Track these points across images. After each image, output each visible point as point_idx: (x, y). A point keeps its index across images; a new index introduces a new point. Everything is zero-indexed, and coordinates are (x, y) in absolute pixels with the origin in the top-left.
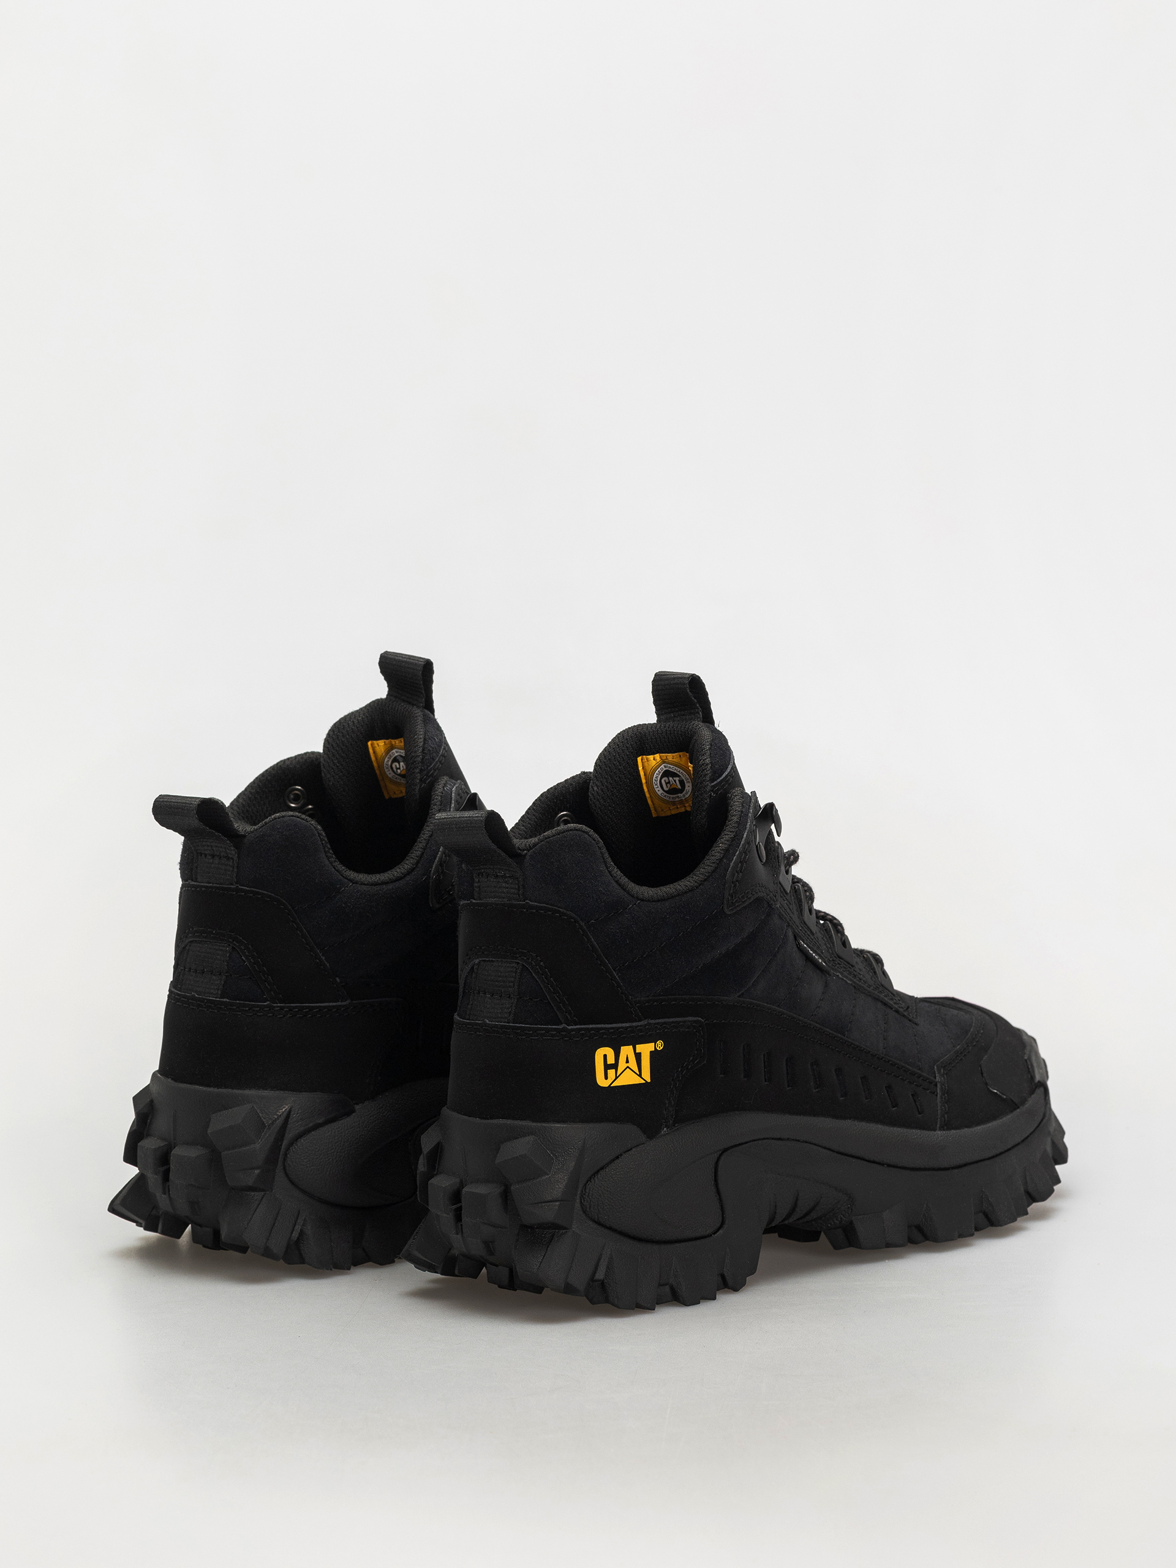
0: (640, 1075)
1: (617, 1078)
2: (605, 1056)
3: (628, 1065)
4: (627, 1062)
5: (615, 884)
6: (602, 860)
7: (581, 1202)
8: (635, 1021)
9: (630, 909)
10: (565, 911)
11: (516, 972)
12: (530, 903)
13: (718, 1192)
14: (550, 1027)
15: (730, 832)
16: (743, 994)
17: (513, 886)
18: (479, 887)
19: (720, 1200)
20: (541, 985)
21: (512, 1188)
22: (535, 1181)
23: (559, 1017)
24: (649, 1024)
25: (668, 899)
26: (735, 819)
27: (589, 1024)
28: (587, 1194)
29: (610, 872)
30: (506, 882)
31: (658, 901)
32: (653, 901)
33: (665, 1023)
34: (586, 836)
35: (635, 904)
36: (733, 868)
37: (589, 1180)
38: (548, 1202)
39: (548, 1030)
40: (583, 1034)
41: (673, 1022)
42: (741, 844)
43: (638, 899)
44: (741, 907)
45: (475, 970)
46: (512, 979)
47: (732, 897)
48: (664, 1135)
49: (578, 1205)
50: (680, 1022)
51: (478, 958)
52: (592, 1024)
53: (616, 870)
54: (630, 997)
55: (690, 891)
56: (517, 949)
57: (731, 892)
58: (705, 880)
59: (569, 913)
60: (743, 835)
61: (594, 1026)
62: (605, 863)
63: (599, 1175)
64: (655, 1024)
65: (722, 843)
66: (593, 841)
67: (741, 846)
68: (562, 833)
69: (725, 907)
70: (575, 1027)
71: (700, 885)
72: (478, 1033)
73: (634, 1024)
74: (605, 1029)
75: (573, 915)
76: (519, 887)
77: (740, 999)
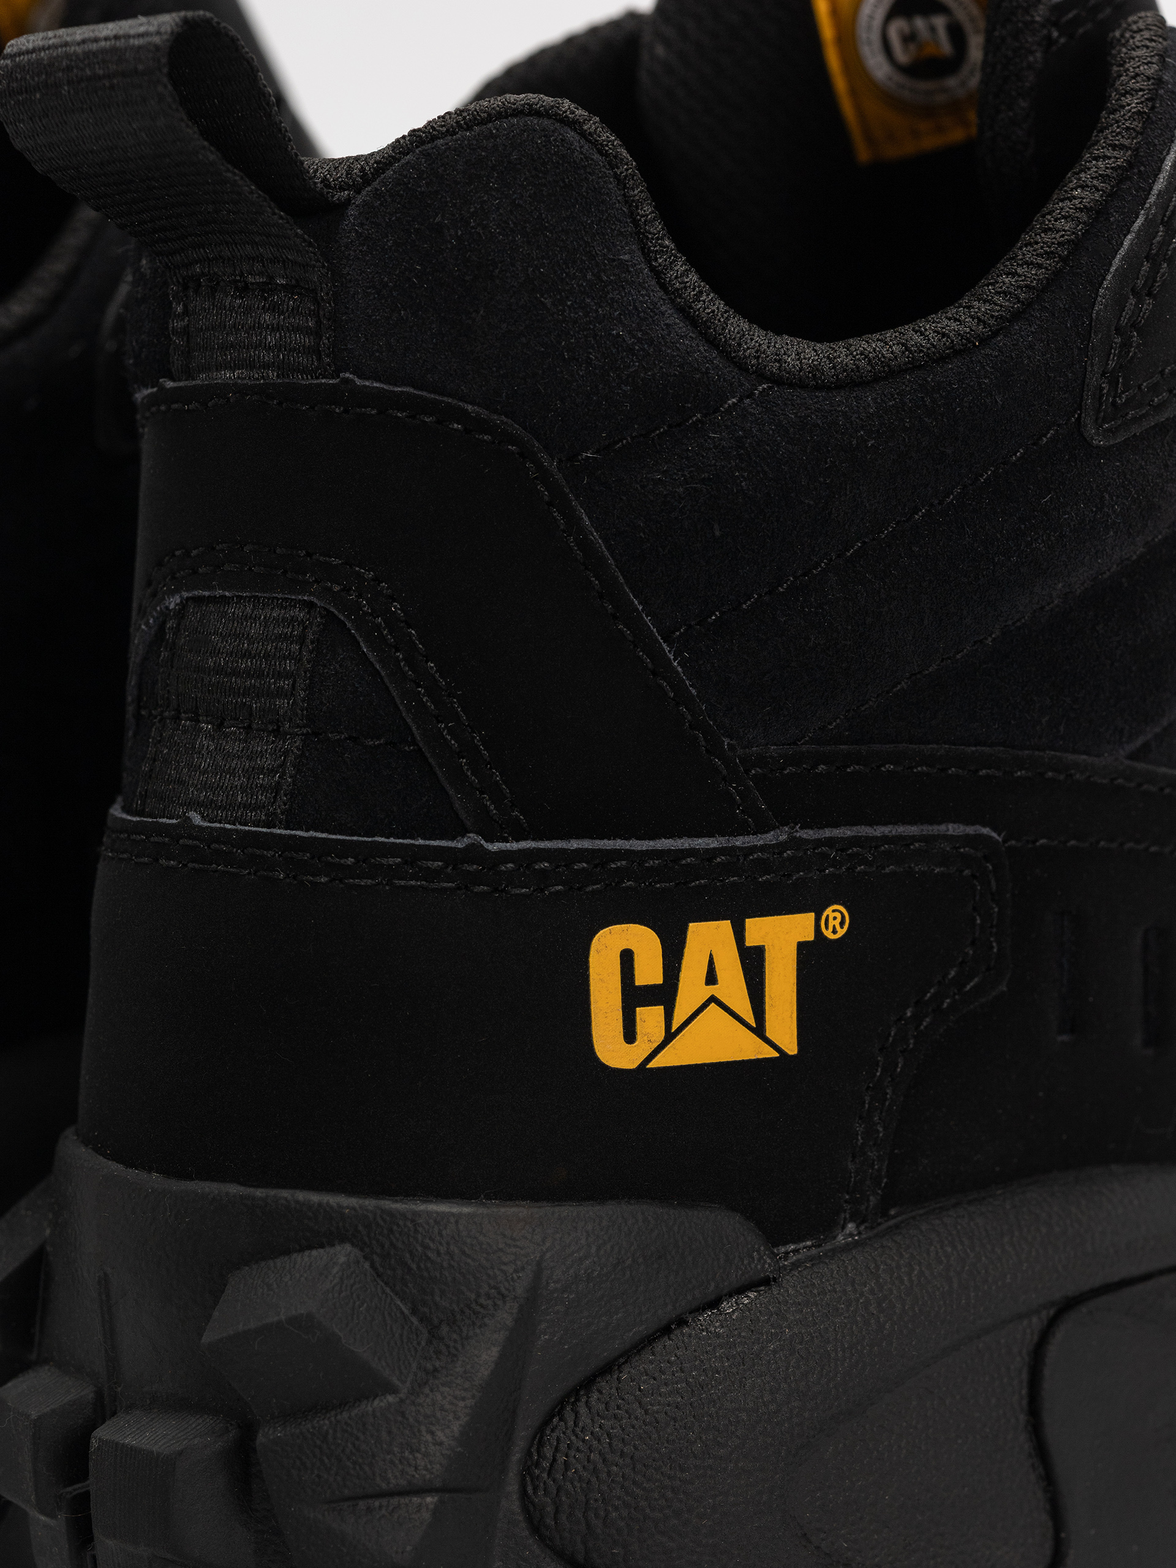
0: (759, 1031)
1: (670, 1036)
2: (627, 958)
3: (712, 990)
4: (711, 978)
5: (675, 319)
6: (631, 228)
7: (524, 1494)
8: (744, 831)
9: (729, 411)
10: (484, 413)
11: (302, 640)
12: (358, 382)
13: (1041, 1451)
14: (421, 842)
15: (1114, 147)
16: (1146, 746)
17: (296, 321)
18: (186, 332)
19: (1049, 1479)
20: (391, 687)
21: (261, 1439)
22: (345, 1415)
23: (457, 805)
24: (795, 843)
25: (876, 379)
26: (1133, 103)
27: (567, 837)
28: (546, 1464)
29: (657, 273)
30: (274, 308)
31: (839, 386)
32: (818, 388)
33: (856, 841)
34: (571, 135)
35: (750, 396)
36: (1121, 273)
37: (557, 1410)
38: (391, 1494)
39: (413, 856)
40: (543, 871)
41: (885, 839)
42: (1155, 191)
43: (761, 375)
44: (1146, 425)
45: (169, 636)
46: (289, 665)
47: (1114, 383)
48: (846, 1248)
49: (512, 1504)
50: (913, 839)
51: (177, 591)
52: (579, 837)
53: (680, 267)
54: (726, 741)
55: (957, 353)
56: (309, 555)
57: (1112, 364)
58: (1016, 316)
59: (498, 419)
60: (1162, 161)
61: (586, 844)
62: (641, 239)
63: (595, 1396)
64: (818, 843)
65: (1083, 187)
66: (596, 156)
67: (1152, 199)
68: (483, 122)
69: (1088, 421)
70: (514, 846)
71: (995, 334)
72: (163, 862)
73: (739, 841)
74: (628, 854)
75: (517, 430)
76: (319, 323)
77: (1140, 766)
